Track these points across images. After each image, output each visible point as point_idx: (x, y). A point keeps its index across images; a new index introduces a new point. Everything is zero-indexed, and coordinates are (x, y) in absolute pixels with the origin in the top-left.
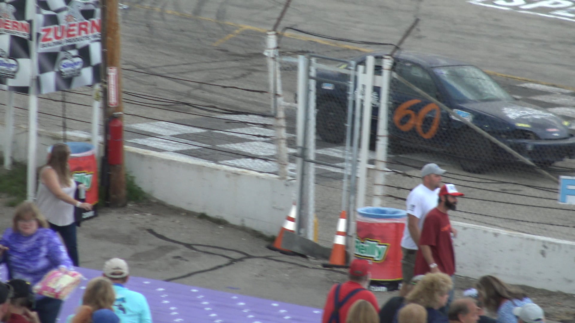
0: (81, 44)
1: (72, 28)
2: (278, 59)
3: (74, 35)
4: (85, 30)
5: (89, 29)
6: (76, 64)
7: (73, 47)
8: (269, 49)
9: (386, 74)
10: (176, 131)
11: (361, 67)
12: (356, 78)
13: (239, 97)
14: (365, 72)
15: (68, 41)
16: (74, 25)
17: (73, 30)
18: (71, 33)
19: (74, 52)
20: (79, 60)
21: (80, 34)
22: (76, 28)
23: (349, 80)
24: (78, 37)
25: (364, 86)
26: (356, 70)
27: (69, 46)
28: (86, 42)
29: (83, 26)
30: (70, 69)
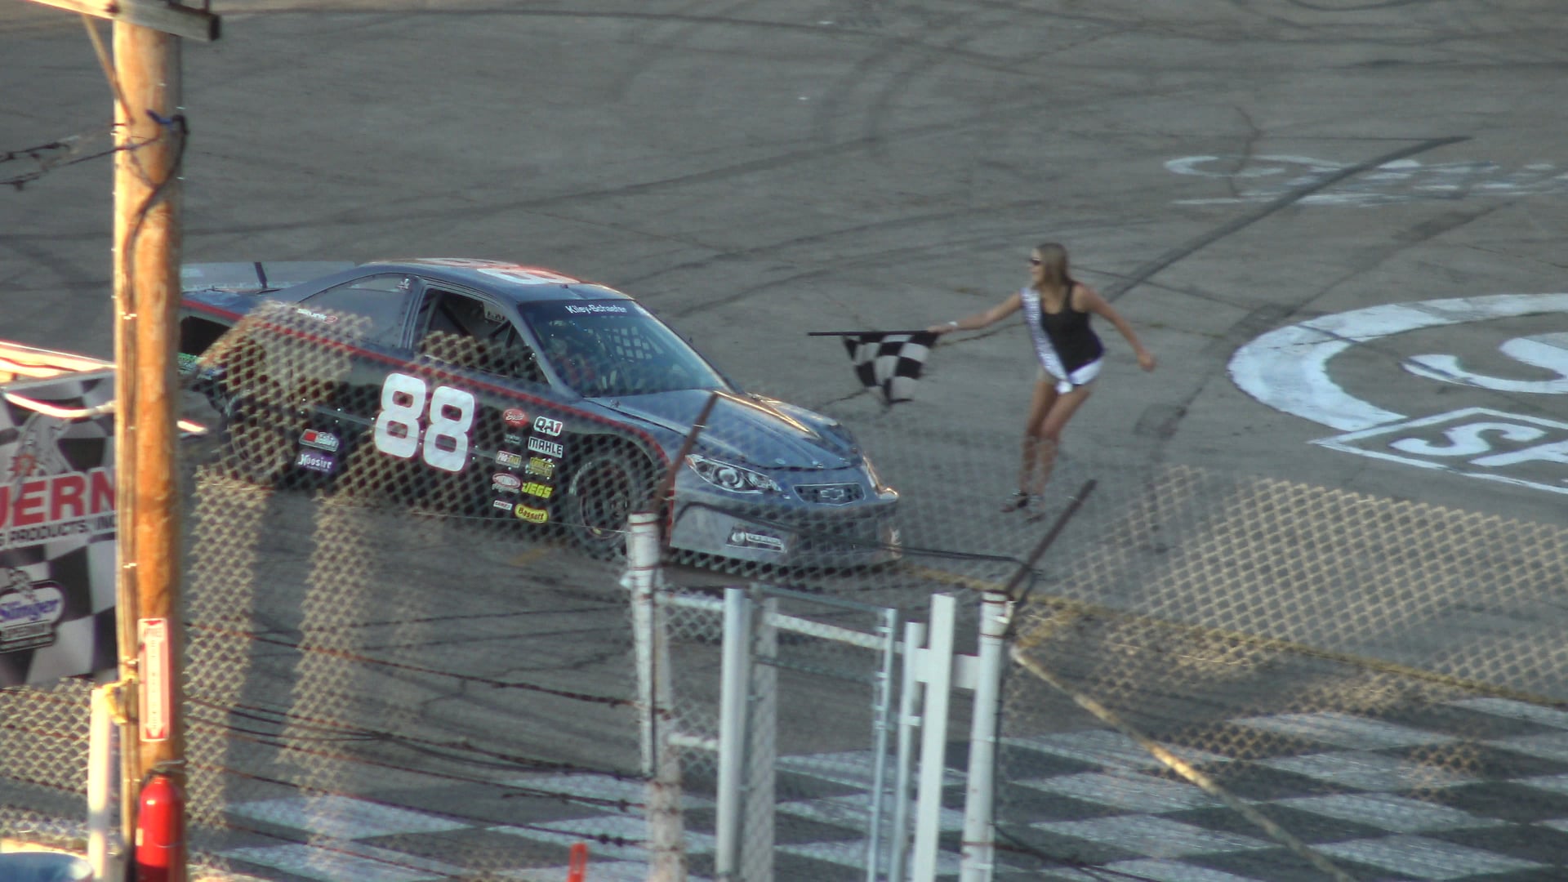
0: (59, 546)
1: (30, 496)
2: (660, 598)
3: (38, 518)
4: (75, 501)
5: (86, 497)
6: (44, 607)
7: (36, 554)
8: (637, 568)
9: (989, 649)
10: (376, 826)
11: (913, 630)
12: (898, 661)
13: (580, 725)
14: (925, 644)
15: (16, 536)
16: (39, 486)
17: (37, 502)
18: (29, 511)
19: (38, 572)
20: (51, 594)
21: (56, 514)
22: (46, 495)
23: (881, 669)
24: (48, 522)
25: (922, 688)
26: (900, 636)
27: (18, 550)
28: (76, 540)
29: (68, 491)
30: (24, 620)
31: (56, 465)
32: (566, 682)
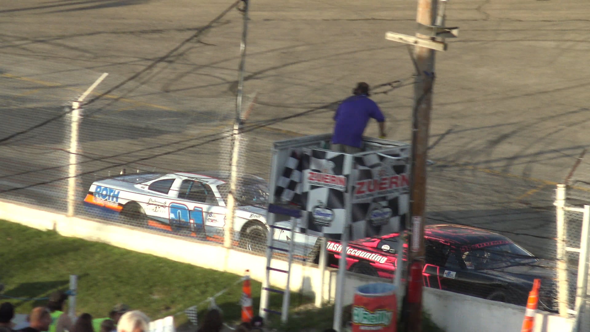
0: (391, 196)
1: (384, 182)
3: (385, 188)
4: (396, 183)
5: (399, 182)
6: (385, 213)
7: (384, 199)
8: (559, 200)
15: (379, 193)
16: (386, 179)
17: (385, 184)
18: (383, 186)
19: (384, 203)
20: (388, 210)
21: (390, 187)
22: (387, 182)
24: (389, 189)
27: (380, 197)
28: (396, 194)
29: (394, 180)
30: (379, 218)
31: (391, 173)
32: (535, 232)
